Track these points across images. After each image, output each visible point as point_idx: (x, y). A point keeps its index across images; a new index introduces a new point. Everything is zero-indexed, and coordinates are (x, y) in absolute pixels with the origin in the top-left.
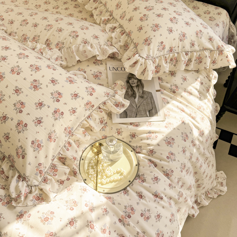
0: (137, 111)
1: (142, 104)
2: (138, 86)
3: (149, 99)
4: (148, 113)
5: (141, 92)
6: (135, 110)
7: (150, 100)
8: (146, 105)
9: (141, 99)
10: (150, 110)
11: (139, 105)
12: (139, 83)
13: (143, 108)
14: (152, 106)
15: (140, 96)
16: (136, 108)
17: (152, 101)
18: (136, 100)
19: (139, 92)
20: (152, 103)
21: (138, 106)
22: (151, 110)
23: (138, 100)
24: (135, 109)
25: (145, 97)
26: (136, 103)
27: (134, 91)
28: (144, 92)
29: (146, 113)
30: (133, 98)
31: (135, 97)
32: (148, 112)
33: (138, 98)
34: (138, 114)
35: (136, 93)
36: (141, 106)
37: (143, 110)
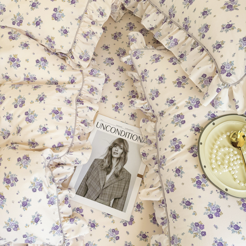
0: (101, 193)
1: (112, 185)
2: (119, 159)
3: (124, 182)
4: (112, 202)
5: (119, 169)
6: (100, 191)
7: (124, 185)
8: (116, 188)
9: (114, 177)
10: (117, 198)
11: (108, 184)
12: (122, 156)
13: (111, 191)
14: (123, 193)
15: (115, 174)
16: (102, 188)
17: (126, 187)
18: (108, 177)
19: (116, 168)
20: (124, 189)
21: (106, 186)
22: (119, 198)
23: (110, 178)
24: (99, 189)
25: (121, 177)
26: (106, 181)
27: (111, 163)
28: (122, 170)
29: (110, 200)
30: (106, 173)
31: (108, 173)
32: (113, 200)
33: (111, 176)
34: (100, 197)
35: (113, 168)
36: (109, 188)
37: (109, 194)
